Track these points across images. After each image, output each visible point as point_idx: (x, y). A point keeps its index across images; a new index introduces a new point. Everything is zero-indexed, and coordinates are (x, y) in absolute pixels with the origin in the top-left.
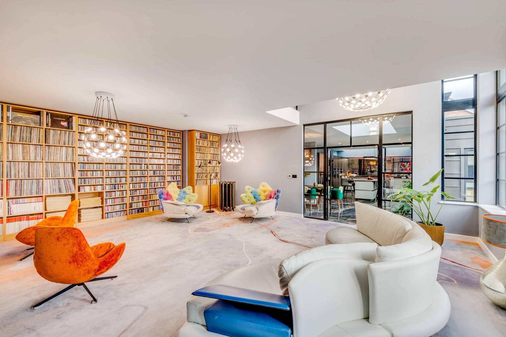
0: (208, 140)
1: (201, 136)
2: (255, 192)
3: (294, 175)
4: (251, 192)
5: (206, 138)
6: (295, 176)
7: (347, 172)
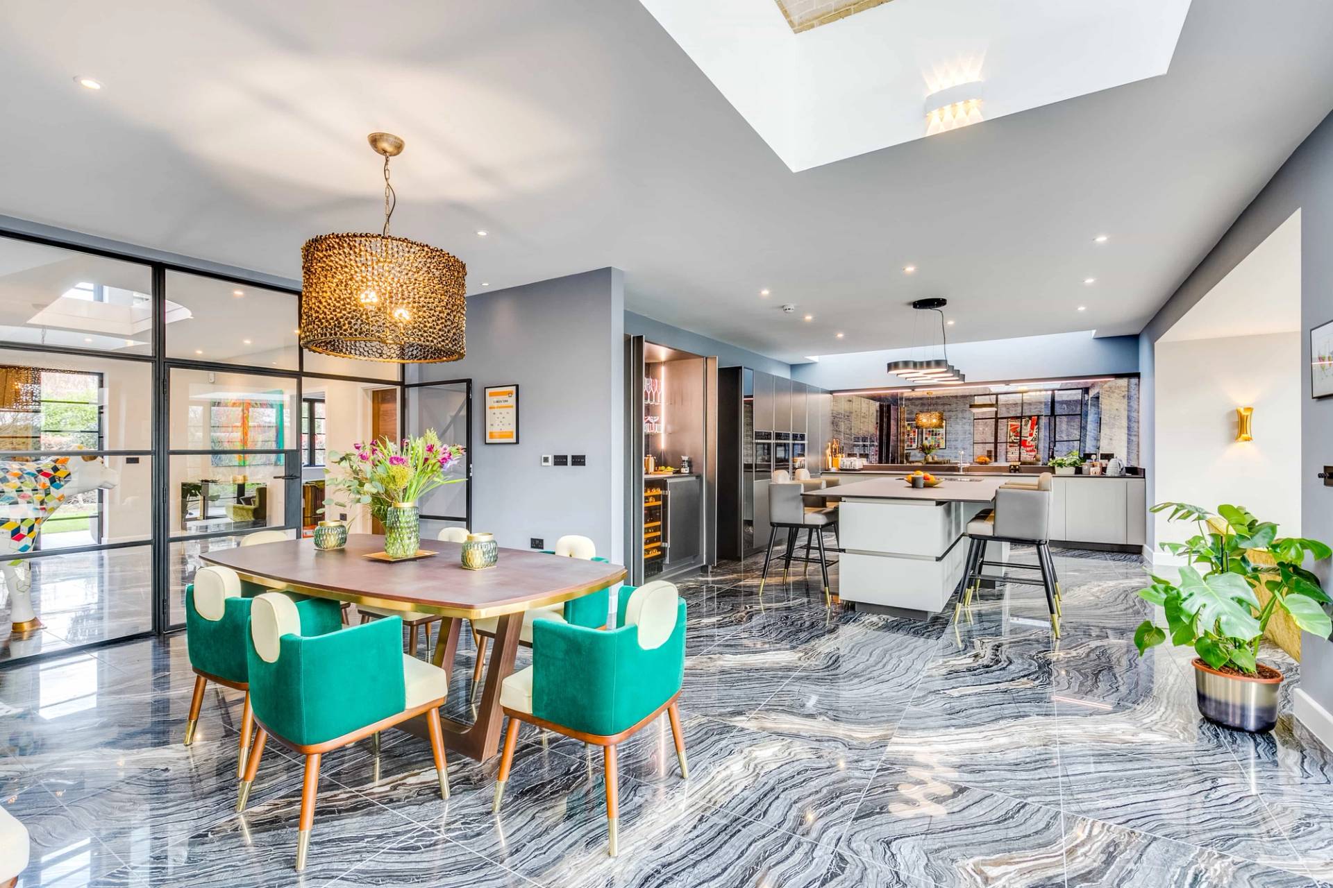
7: (828, 452)
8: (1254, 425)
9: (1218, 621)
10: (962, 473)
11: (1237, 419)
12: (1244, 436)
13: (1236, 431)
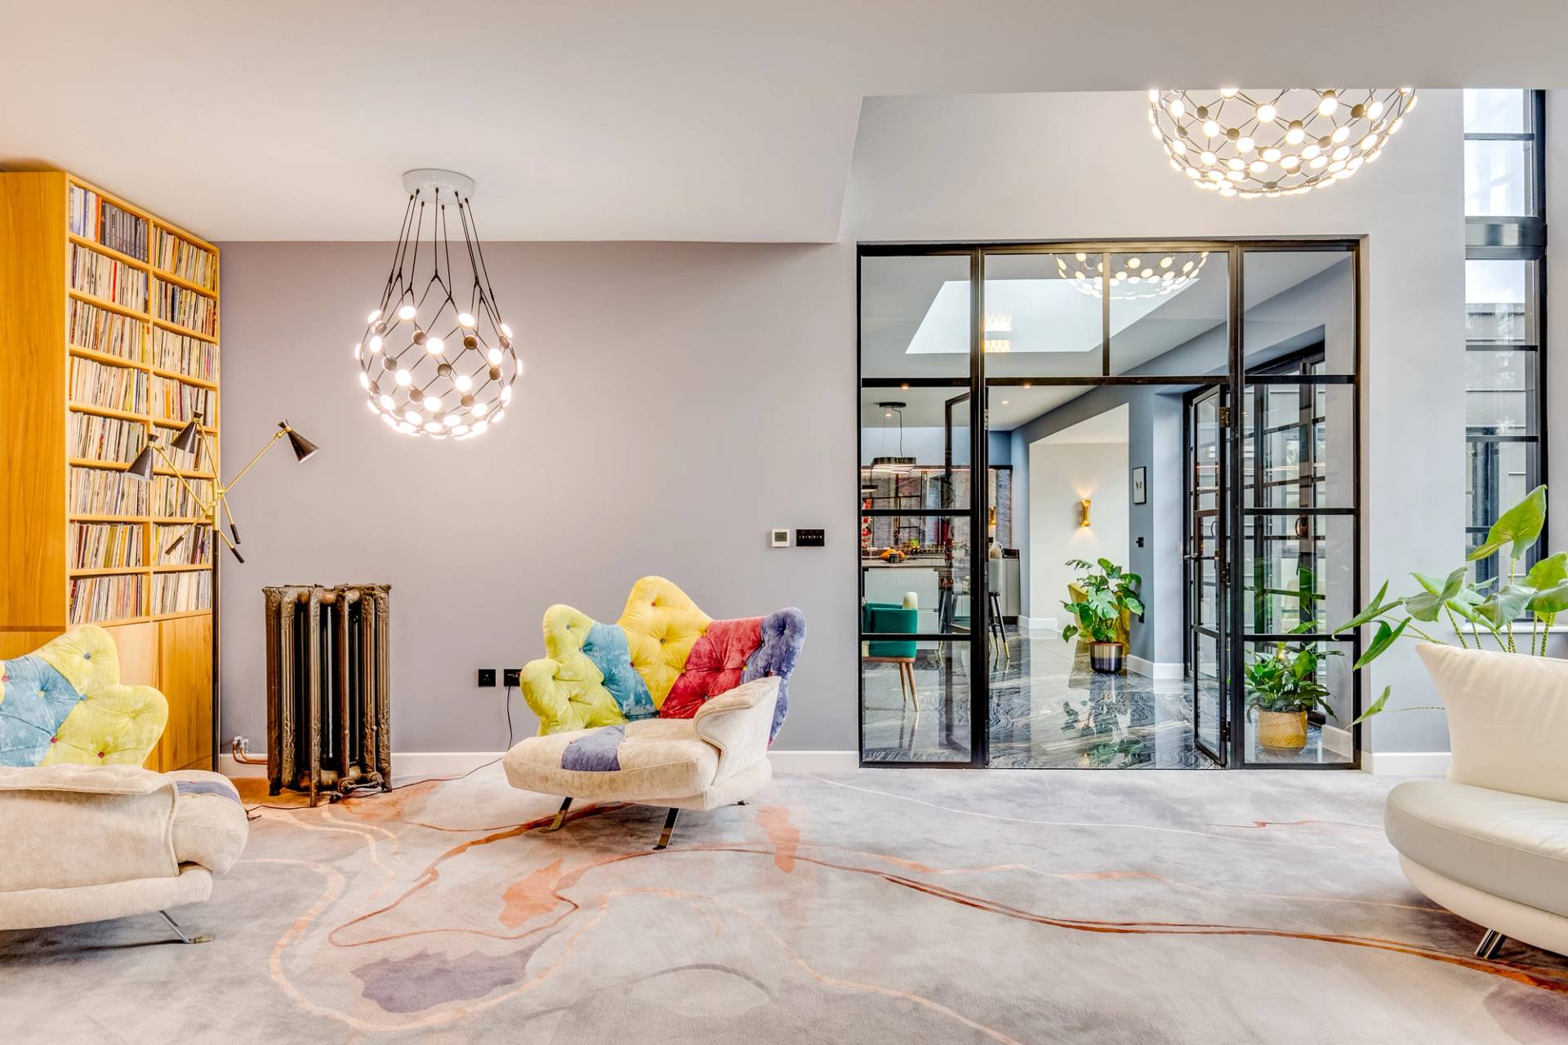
0: (151, 267)
1: (103, 225)
2: (607, 648)
3: (808, 532)
4: (588, 648)
5: (137, 248)
6: (811, 538)
8: (1091, 514)
9: (1103, 612)
10: (871, 557)
11: (1081, 509)
12: (1085, 522)
13: (1081, 518)
